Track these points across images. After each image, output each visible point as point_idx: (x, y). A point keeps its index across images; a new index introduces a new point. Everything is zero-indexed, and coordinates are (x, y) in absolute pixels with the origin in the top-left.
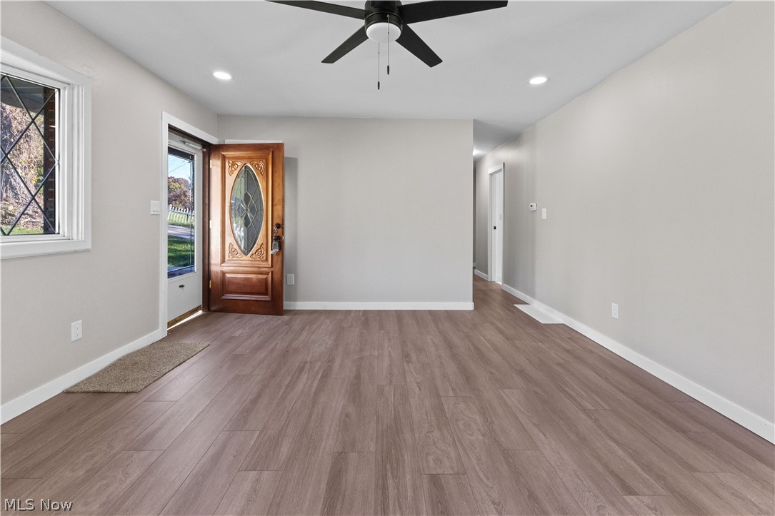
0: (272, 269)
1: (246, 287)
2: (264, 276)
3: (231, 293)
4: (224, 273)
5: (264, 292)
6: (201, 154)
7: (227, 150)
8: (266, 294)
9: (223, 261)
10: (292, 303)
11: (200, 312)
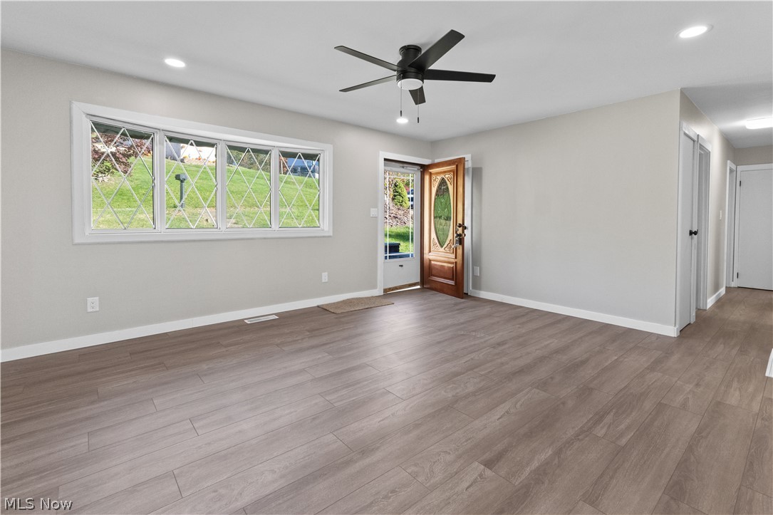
0: (456, 260)
1: (442, 272)
2: (452, 266)
3: (434, 276)
4: (430, 261)
5: (451, 277)
6: (420, 173)
7: (432, 168)
8: (452, 279)
9: (430, 251)
10: (477, 291)
11: (419, 287)
